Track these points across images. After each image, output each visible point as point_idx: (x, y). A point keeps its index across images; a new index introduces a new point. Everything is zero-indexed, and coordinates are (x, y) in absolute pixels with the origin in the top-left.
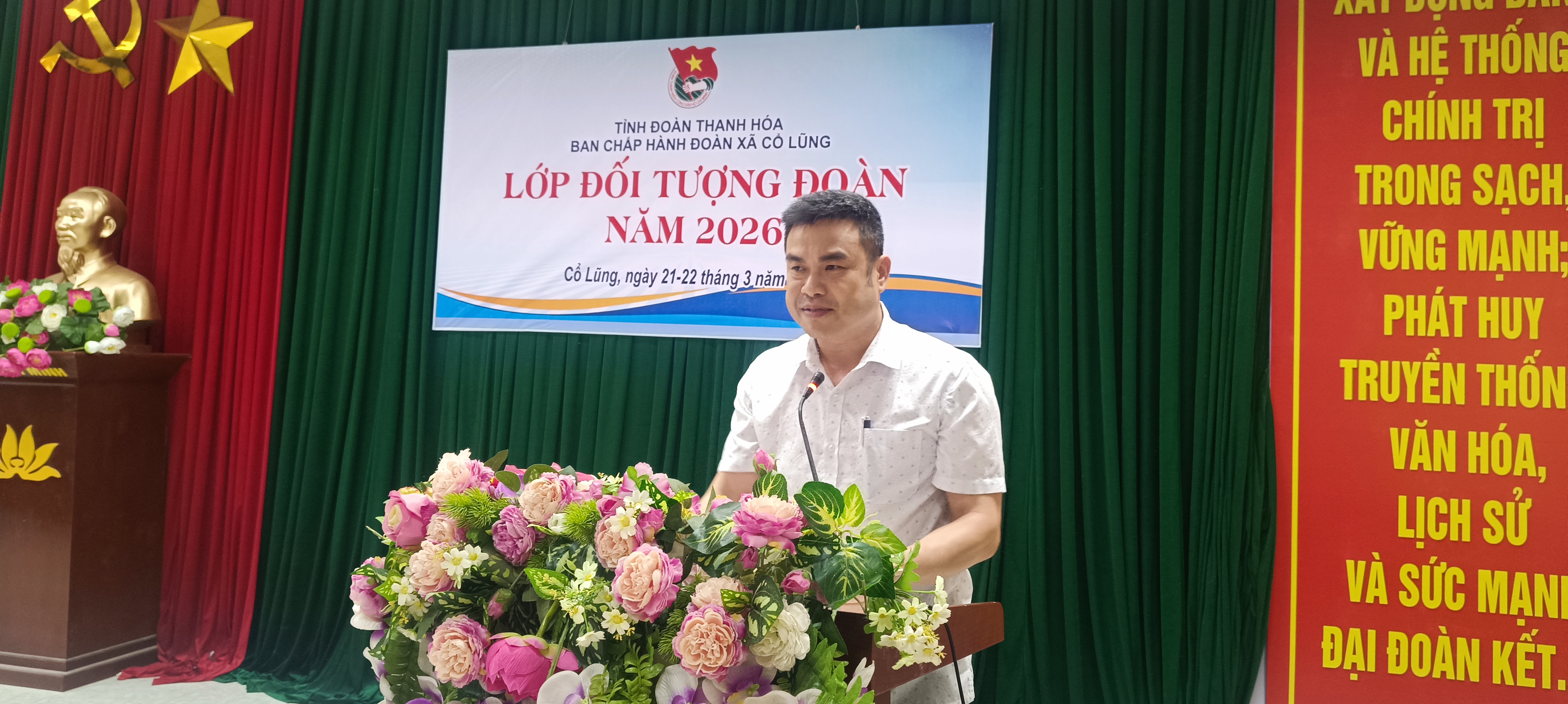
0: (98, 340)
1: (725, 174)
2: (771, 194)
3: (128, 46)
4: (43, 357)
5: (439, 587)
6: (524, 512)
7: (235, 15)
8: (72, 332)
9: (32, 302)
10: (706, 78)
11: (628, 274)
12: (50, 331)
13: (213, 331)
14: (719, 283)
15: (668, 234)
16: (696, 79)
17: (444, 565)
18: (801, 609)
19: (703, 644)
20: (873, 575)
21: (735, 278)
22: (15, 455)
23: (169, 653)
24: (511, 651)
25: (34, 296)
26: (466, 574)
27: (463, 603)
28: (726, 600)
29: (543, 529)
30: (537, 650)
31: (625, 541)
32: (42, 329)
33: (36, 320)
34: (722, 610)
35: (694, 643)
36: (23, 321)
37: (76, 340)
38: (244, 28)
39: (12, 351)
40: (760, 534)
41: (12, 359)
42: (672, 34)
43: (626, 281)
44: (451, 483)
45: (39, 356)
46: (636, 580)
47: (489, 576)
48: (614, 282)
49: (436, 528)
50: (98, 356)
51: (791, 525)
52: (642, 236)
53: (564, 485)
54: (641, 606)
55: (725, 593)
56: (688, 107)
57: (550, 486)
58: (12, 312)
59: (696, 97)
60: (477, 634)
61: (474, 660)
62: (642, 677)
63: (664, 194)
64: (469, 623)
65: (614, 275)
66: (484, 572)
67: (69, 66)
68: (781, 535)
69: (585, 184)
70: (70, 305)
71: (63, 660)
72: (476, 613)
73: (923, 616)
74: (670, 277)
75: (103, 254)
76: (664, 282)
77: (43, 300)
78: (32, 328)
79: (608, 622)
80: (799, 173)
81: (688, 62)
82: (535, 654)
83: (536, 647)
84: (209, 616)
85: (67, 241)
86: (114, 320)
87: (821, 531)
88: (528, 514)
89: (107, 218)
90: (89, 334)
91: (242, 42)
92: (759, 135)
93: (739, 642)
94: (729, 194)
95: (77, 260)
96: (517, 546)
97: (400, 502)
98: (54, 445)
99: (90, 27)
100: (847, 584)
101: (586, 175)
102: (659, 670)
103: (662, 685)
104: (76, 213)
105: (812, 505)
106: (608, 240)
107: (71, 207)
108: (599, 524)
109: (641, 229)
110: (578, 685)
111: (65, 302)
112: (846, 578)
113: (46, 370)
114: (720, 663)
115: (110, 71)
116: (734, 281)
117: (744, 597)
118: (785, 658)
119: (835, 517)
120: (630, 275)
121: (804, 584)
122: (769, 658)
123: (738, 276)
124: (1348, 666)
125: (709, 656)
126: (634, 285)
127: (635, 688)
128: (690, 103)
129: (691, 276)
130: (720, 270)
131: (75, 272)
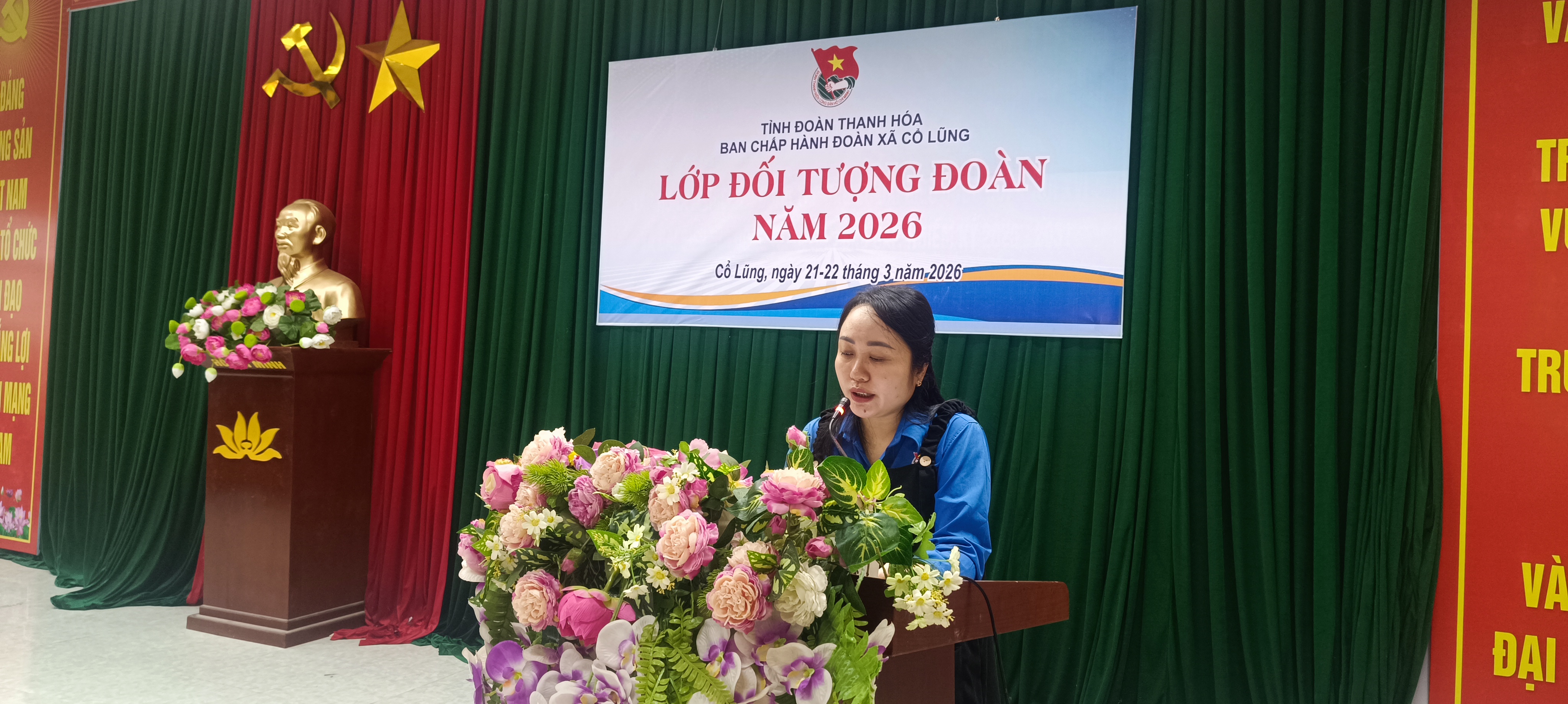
0: (311, 336)
1: (866, 170)
2: (911, 188)
3: (334, 70)
4: (265, 352)
5: (522, 545)
6: (594, 481)
7: (424, 39)
8: (290, 329)
9: (256, 302)
10: (847, 77)
11: (774, 270)
12: (270, 328)
13: (410, 327)
14: (860, 277)
15: (811, 232)
16: (838, 78)
17: (525, 526)
18: (819, 571)
19: (729, 599)
20: (890, 543)
21: (875, 272)
22: (244, 439)
23: (374, 617)
24: (577, 601)
25: (258, 298)
26: (543, 534)
27: (541, 559)
28: (753, 561)
29: (607, 496)
30: (601, 602)
31: (671, 507)
32: (265, 327)
33: (259, 319)
34: (750, 570)
35: (721, 598)
36: (248, 319)
37: (292, 337)
38: (433, 49)
39: (240, 346)
40: (783, 502)
41: (239, 353)
42: (815, 36)
43: (773, 278)
44: (535, 455)
45: (261, 351)
46: (675, 541)
47: (563, 537)
48: (761, 279)
49: (522, 494)
50: (311, 350)
51: (811, 494)
52: (786, 234)
53: (628, 458)
54: (679, 564)
55: (751, 554)
56: (830, 106)
57: (615, 459)
58: (239, 312)
59: (838, 96)
60: (551, 585)
61: (547, 608)
62: (685, 628)
63: (808, 192)
64: (544, 576)
65: (761, 272)
66: (559, 533)
67: (286, 90)
68: (802, 503)
69: (734, 184)
70: (286, 306)
71: (286, 620)
72: (551, 568)
73: (934, 582)
74: (813, 272)
75: (316, 259)
76: (808, 277)
77: (265, 302)
78: (256, 326)
79: (652, 578)
80: (939, 167)
81: (830, 62)
82: (598, 605)
83: (598, 599)
84: (408, 585)
85: (285, 248)
86: (324, 318)
87: (843, 502)
88: (597, 483)
89: (318, 226)
90: (303, 331)
91: (431, 64)
92: (899, 131)
93: (763, 599)
94: (870, 190)
95: (294, 265)
96: (587, 512)
97: (495, 471)
98: (276, 430)
99: (303, 54)
100: (865, 550)
101: (734, 175)
102: (699, 622)
103: (702, 636)
104: (292, 223)
105: (835, 477)
106: (756, 238)
107: (288, 217)
108: (652, 492)
109: (786, 226)
110: (630, 632)
111: (283, 302)
112: (864, 545)
113: (268, 363)
114: (745, 616)
115: (320, 94)
116: (875, 275)
117: (769, 559)
118: (803, 614)
119: (858, 489)
120: (776, 271)
121: (825, 549)
122: (791, 615)
123: (878, 270)
124: (1523, 675)
125: (735, 610)
126: (780, 280)
127: (677, 636)
128: (832, 102)
129: (833, 271)
130: (861, 265)
131: (292, 276)
